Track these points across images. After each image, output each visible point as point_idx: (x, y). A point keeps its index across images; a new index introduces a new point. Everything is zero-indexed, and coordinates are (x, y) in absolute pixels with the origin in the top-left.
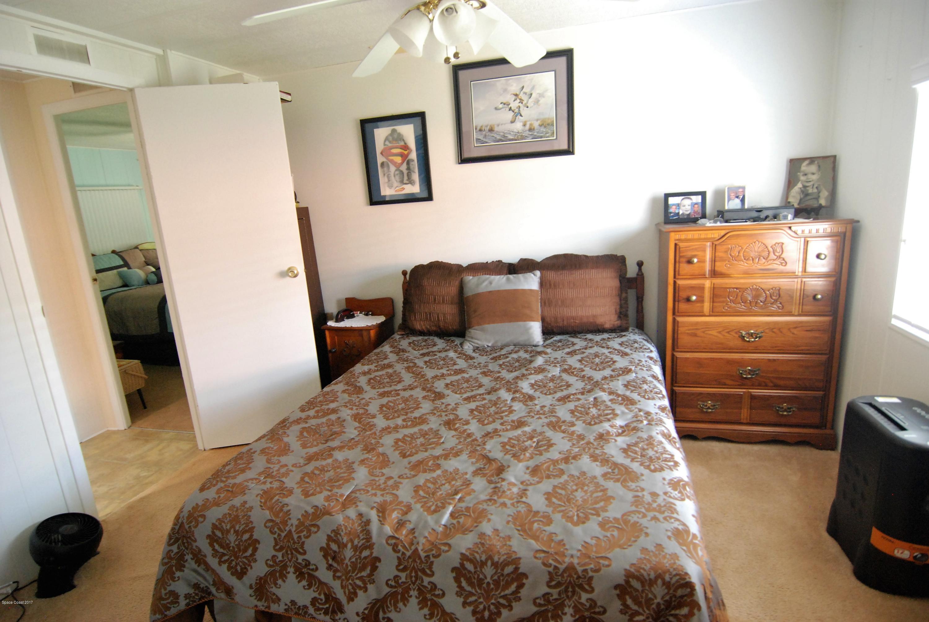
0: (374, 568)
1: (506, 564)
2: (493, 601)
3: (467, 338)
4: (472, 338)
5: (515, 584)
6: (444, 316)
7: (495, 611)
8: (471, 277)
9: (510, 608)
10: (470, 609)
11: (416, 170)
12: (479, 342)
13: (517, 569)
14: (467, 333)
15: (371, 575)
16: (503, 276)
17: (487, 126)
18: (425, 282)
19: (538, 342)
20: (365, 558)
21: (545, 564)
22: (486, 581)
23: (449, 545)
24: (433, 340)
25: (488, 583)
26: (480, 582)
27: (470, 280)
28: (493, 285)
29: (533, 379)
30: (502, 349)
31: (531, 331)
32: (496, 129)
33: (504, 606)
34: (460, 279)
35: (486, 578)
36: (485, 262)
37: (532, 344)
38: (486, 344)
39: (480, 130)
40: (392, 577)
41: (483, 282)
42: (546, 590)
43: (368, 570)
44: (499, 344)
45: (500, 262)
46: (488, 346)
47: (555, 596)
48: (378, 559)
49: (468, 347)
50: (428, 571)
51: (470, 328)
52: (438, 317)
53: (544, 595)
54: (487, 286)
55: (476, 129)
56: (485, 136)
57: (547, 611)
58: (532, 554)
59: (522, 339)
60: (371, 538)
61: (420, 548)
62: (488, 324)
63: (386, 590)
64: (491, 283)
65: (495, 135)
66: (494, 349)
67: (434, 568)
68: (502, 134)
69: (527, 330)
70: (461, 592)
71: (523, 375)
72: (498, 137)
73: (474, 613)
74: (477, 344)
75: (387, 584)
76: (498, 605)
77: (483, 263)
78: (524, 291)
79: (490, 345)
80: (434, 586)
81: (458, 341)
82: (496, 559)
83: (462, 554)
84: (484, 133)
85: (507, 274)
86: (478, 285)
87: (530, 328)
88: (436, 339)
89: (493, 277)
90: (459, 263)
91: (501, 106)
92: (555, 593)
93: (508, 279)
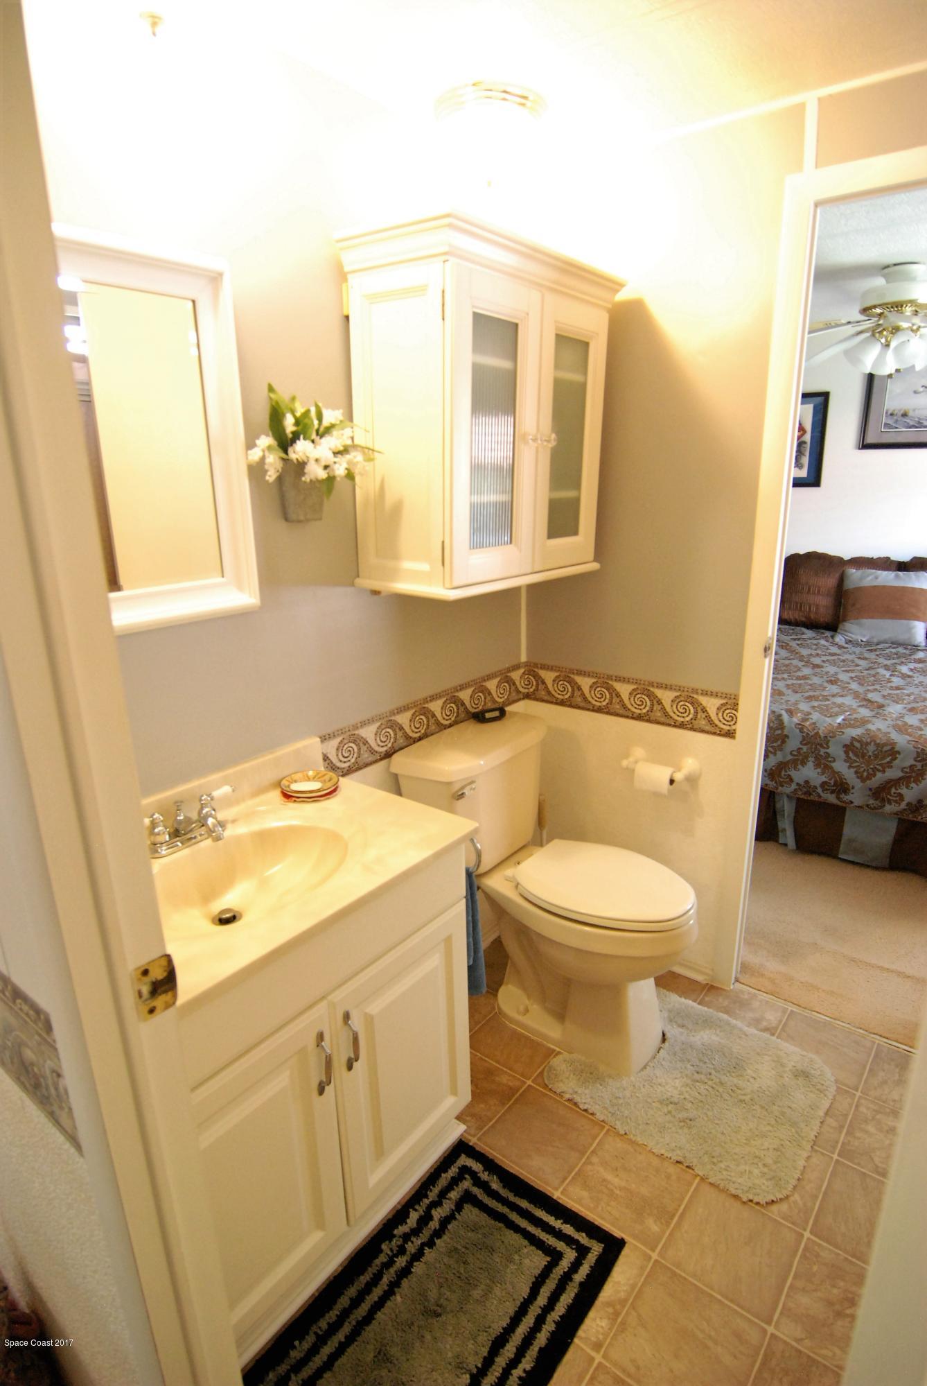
0: (783, 742)
1: (885, 745)
2: (872, 767)
3: (839, 631)
4: (846, 631)
5: (890, 757)
6: (817, 609)
7: (872, 772)
8: (854, 570)
9: (884, 771)
10: (853, 770)
11: (807, 453)
12: (853, 636)
13: (893, 748)
14: (841, 626)
15: (781, 745)
16: (891, 572)
17: (900, 410)
18: (801, 572)
19: (920, 642)
20: (778, 735)
21: (914, 747)
22: (868, 754)
23: (843, 733)
24: (801, 630)
25: (870, 756)
26: (863, 755)
27: (852, 574)
28: (879, 579)
29: (912, 666)
30: (877, 644)
31: (913, 631)
32: (911, 414)
33: (879, 771)
34: (841, 571)
35: (868, 752)
36: (871, 557)
37: (913, 643)
38: (859, 638)
39: (892, 415)
40: (795, 749)
41: (868, 576)
42: (913, 762)
43: (779, 743)
44: (875, 640)
45: (888, 558)
46: (862, 641)
47: (919, 767)
48: (787, 736)
49: (839, 639)
50: (825, 746)
51: (844, 620)
52: (810, 608)
53: (911, 766)
54: (871, 580)
55: (886, 413)
56: (896, 421)
57: (910, 777)
58: (905, 742)
59: (902, 637)
60: (783, 723)
61: (820, 732)
62: (866, 618)
63: (790, 757)
64: (876, 578)
65: (908, 421)
66: (868, 643)
67: (830, 744)
68: (917, 420)
69: (909, 630)
70: (848, 759)
71: (902, 662)
72: (911, 423)
73: (856, 772)
74: (852, 638)
75: (791, 753)
76: (875, 770)
77: (868, 558)
78: (914, 589)
79: (864, 640)
80: (828, 755)
81: (828, 634)
82: (878, 741)
83: (852, 737)
84: (895, 418)
85: (895, 571)
86: (861, 579)
87: (914, 627)
88: (804, 630)
89: (879, 572)
90: (841, 556)
91: (921, 389)
92: (919, 765)
93: (897, 576)
